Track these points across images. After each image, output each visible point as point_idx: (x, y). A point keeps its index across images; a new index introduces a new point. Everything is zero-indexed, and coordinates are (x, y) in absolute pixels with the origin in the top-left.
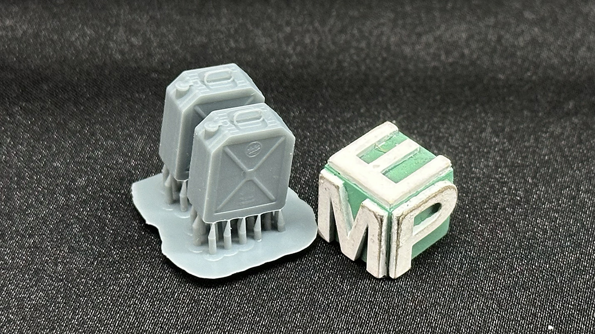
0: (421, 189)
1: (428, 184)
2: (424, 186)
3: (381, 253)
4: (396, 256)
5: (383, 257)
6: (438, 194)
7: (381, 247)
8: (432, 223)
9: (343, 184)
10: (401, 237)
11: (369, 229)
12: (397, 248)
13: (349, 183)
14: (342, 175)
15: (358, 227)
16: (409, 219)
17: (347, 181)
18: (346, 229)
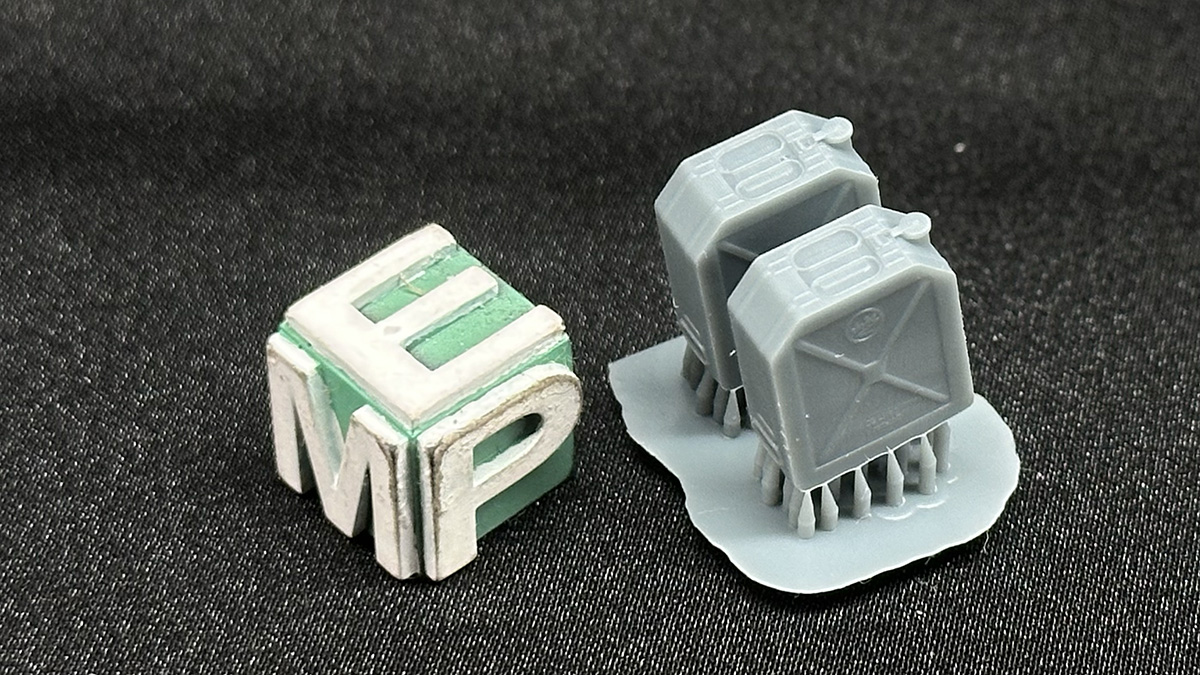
0: (491, 383)
1: (507, 373)
2: (497, 377)
3: (401, 526)
4: (436, 534)
5: (407, 534)
6: (529, 395)
7: (397, 513)
8: (521, 458)
9: (317, 368)
10: (442, 491)
11: (372, 472)
12: (434, 515)
13: (330, 367)
14: (315, 348)
15: (351, 465)
16: (460, 453)
17: (325, 363)
18: (330, 468)
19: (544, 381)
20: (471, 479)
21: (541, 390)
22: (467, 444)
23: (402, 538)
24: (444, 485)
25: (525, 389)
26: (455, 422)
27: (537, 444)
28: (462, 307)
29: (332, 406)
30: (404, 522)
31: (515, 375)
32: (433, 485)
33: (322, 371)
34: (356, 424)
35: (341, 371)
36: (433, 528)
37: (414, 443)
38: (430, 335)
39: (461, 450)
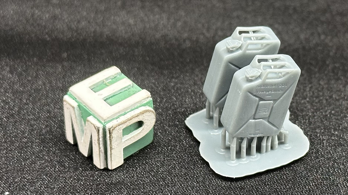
0: (128, 111)
1: (133, 108)
2: (131, 109)
3: (101, 152)
4: (111, 155)
5: (102, 155)
6: (140, 115)
7: (100, 148)
8: (137, 134)
9: (78, 105)
10: (113, 142)
11: (92, 136)
12: (110, 149)
13: (81, 105)
14: (78, 100)
15: (87, 134)
16: (118, 131)
17: (80, 104)
18: (81, 136)
19: (144, 111)
20: (122, 139)
21: (143, 113)
22: (121, 128)
23: (101, 156)
24: (113, 140)
25: (139, 113)
26: (117, 121)
27: (142, 130)
28: (121, 89)
29: (82, 117)
30: (102, 151)
31: (136, 109)
32: (110, 139)
33: (79, 106)
34: (88, 121)
35: (85, 106)
36: (110, 153)
37: (104, 126)
38: (111, 97)
39: (119, 129)
